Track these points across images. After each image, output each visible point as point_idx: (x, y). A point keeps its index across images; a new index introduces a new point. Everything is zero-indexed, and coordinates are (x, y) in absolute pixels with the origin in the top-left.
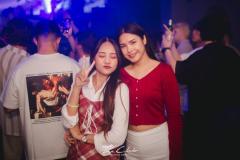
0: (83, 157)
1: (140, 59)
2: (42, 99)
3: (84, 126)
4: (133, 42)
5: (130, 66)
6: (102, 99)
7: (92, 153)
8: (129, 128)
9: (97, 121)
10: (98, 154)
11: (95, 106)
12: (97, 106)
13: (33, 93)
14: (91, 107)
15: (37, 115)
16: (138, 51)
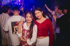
0: (23, 45)
1: (41, 18)
2: (16, 28)
3: (24, 37)
4: (38, 13)
5: (38, 20)
6: (29, 29)
7: (26, 44)
8: (37, 37)
9: (28, 35)
10: (28, 45)
11: (27, 31)
12: (28, 31)
13: (13, 27)
14: (26, 31)
15: (14, 33)
16: (40, 16)
